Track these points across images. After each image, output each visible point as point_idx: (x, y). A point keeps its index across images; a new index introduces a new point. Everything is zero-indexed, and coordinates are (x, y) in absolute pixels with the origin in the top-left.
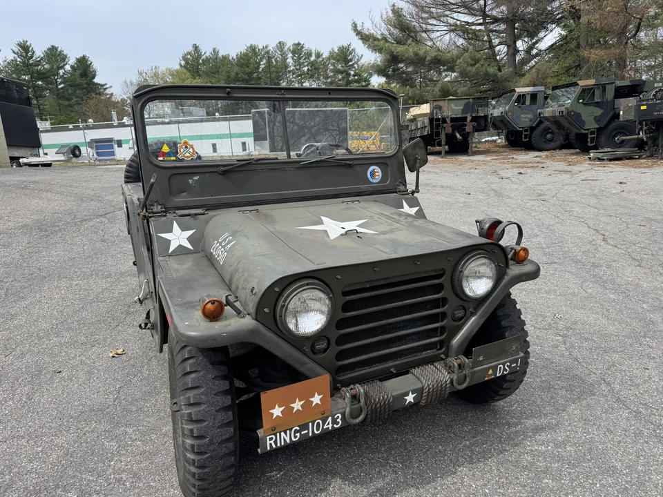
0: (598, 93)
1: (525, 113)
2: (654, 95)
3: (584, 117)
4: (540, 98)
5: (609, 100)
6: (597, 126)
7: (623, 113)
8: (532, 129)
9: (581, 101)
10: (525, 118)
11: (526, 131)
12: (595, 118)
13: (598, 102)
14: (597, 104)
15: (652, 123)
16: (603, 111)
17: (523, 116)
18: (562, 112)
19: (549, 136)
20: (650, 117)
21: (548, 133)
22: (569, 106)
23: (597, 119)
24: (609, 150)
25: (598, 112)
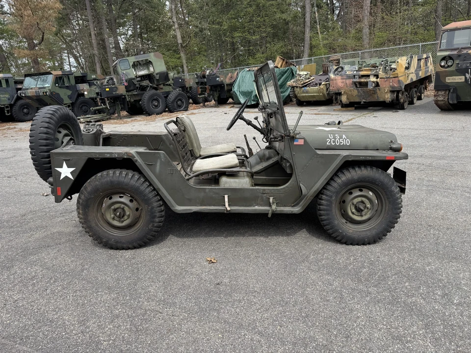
0: (66, 80)
1: (2, 94)
2: (107, 82)
3: (62, 96)
4: (11, 82)
5: (73, 85)
6: (71, 102)
7: (88, 93)
8: (11, 106)
9: (57, 85)
10: (4, 97)
11: (7, 107)
12: (68, 96)
13: (67, 86)
14: (67, 87)
15: (111, 99)
16: (71, 92)
17: (1, 96)
18: (46, 92)
19: (25, 110)
20: (111, 95)
21: (25, 108)
22: (50, 88)
23: (70, 97)
24: (89, 116)
25: (69, 92)
